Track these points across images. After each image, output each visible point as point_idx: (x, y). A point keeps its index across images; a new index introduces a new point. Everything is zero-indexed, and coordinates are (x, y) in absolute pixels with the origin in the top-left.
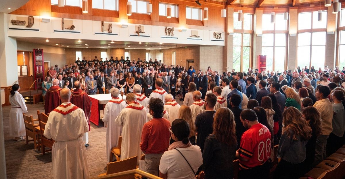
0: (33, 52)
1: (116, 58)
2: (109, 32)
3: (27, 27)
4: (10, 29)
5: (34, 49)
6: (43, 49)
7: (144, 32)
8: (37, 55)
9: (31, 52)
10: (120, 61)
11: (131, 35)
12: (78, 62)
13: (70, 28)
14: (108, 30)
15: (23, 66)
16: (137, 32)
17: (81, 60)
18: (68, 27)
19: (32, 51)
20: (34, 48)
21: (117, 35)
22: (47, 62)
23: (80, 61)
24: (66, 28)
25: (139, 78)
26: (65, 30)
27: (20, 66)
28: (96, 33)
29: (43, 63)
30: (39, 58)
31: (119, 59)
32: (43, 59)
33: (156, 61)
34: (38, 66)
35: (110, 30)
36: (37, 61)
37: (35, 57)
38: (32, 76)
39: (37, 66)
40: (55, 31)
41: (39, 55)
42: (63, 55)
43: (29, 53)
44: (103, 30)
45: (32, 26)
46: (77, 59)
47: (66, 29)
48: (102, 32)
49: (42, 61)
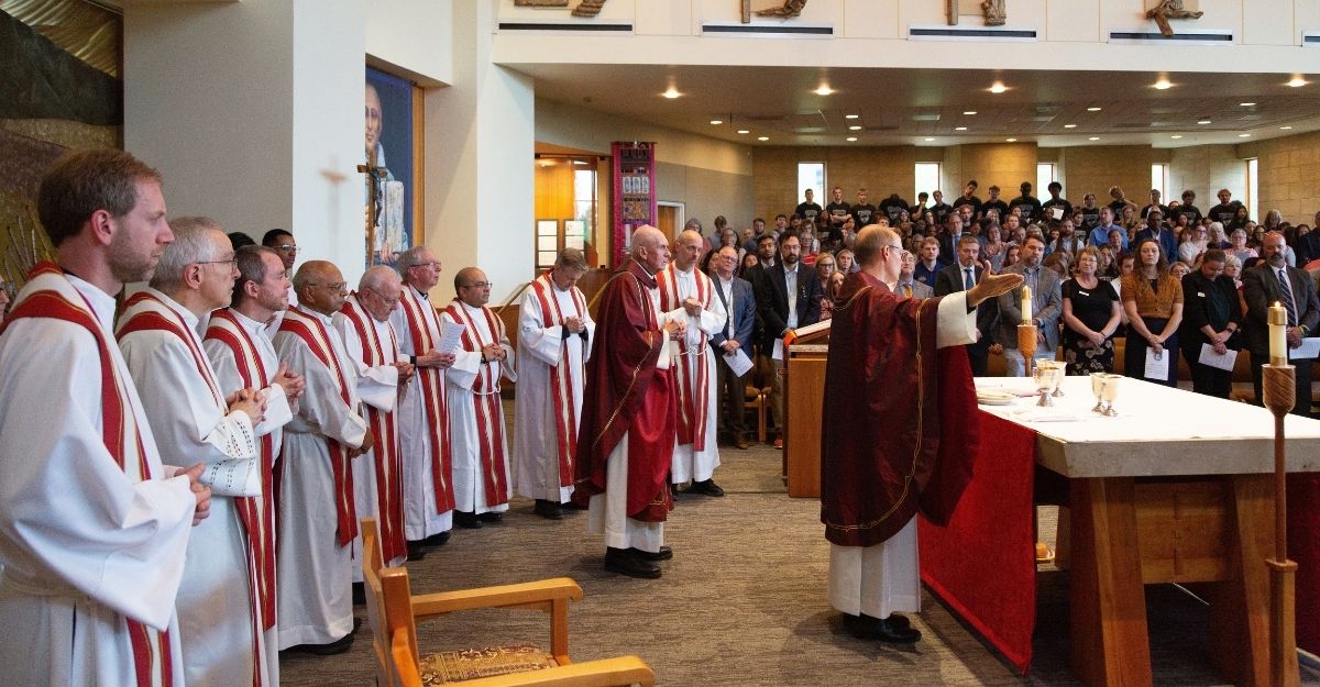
0: (611, 159)
1: (995, 189)
2: (987, 24)
3: (577, 13)
4: (503, 26)
5: (618, 144)
6: (653, 144)
7: (1198, 15)
8: (628, 170)
9: (602, 158)
10: (1015, 203)
11: (1114, 35)
12: (808, 213)
13: (782, 9)
14: (981, 12)
15: (568, 223)
16: (1151, 15)
17: (819, 199)
18: (770, 7)
19: (607, 151)
20: (617, 139)
21: (1033, 34)
22: (672, 209)
23: (816, 207)
24: (763, 8)
25: (1213, 279)
26: (755, 22)
27: (557, 220)
28: (915, 32)
29: (651, 209)
30: (635, 184)
31: (1010, 192)
32: (652, 188)
33: (1224, 201)
34: (630, 222)
35: (992, 11)
36: (626, 200)
37: (620, 182)
38: (603, 266)
39: (625, 222)
40: (706, 29)
41: (635, 171)
42: (742, 179)
43: (596, 161)
44: (954, 11)
45: (599, 7)
46: (802, 199)
47: (760, 14)
48: (950, 23)
49: (650, 199)
